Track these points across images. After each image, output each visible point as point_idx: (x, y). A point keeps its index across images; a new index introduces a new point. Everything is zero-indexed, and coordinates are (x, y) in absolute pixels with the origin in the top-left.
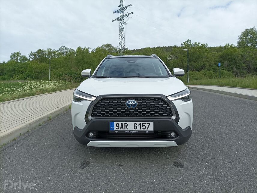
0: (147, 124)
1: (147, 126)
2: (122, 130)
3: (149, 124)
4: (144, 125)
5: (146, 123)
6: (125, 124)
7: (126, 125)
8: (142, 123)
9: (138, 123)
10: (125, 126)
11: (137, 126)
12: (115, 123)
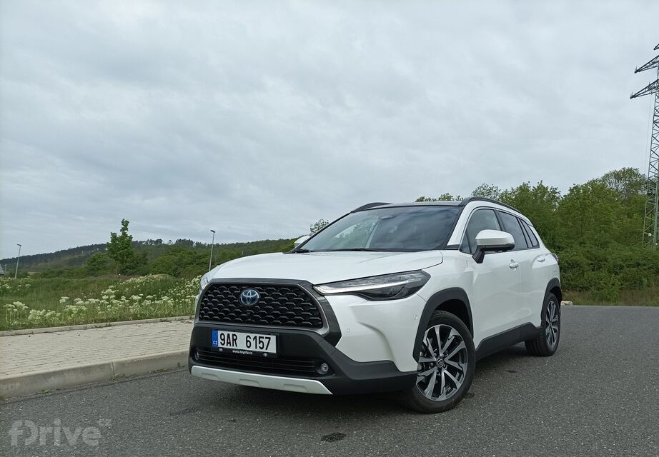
0: (266, 338)
1: (266, 341)
2: (229, 347)
3: (269, 338)
4: (261, 339)
5: (265, 336)
6: (233, 335)
7: (235, 338)
8: (258, 336)
9: (252, 336)
10: (233, 340)
11: (251, 340)
12: (220, 332)
